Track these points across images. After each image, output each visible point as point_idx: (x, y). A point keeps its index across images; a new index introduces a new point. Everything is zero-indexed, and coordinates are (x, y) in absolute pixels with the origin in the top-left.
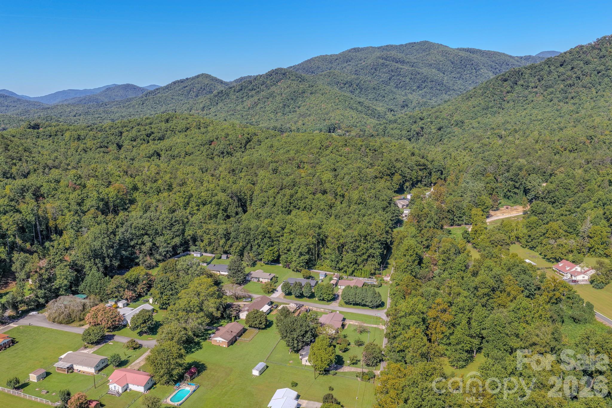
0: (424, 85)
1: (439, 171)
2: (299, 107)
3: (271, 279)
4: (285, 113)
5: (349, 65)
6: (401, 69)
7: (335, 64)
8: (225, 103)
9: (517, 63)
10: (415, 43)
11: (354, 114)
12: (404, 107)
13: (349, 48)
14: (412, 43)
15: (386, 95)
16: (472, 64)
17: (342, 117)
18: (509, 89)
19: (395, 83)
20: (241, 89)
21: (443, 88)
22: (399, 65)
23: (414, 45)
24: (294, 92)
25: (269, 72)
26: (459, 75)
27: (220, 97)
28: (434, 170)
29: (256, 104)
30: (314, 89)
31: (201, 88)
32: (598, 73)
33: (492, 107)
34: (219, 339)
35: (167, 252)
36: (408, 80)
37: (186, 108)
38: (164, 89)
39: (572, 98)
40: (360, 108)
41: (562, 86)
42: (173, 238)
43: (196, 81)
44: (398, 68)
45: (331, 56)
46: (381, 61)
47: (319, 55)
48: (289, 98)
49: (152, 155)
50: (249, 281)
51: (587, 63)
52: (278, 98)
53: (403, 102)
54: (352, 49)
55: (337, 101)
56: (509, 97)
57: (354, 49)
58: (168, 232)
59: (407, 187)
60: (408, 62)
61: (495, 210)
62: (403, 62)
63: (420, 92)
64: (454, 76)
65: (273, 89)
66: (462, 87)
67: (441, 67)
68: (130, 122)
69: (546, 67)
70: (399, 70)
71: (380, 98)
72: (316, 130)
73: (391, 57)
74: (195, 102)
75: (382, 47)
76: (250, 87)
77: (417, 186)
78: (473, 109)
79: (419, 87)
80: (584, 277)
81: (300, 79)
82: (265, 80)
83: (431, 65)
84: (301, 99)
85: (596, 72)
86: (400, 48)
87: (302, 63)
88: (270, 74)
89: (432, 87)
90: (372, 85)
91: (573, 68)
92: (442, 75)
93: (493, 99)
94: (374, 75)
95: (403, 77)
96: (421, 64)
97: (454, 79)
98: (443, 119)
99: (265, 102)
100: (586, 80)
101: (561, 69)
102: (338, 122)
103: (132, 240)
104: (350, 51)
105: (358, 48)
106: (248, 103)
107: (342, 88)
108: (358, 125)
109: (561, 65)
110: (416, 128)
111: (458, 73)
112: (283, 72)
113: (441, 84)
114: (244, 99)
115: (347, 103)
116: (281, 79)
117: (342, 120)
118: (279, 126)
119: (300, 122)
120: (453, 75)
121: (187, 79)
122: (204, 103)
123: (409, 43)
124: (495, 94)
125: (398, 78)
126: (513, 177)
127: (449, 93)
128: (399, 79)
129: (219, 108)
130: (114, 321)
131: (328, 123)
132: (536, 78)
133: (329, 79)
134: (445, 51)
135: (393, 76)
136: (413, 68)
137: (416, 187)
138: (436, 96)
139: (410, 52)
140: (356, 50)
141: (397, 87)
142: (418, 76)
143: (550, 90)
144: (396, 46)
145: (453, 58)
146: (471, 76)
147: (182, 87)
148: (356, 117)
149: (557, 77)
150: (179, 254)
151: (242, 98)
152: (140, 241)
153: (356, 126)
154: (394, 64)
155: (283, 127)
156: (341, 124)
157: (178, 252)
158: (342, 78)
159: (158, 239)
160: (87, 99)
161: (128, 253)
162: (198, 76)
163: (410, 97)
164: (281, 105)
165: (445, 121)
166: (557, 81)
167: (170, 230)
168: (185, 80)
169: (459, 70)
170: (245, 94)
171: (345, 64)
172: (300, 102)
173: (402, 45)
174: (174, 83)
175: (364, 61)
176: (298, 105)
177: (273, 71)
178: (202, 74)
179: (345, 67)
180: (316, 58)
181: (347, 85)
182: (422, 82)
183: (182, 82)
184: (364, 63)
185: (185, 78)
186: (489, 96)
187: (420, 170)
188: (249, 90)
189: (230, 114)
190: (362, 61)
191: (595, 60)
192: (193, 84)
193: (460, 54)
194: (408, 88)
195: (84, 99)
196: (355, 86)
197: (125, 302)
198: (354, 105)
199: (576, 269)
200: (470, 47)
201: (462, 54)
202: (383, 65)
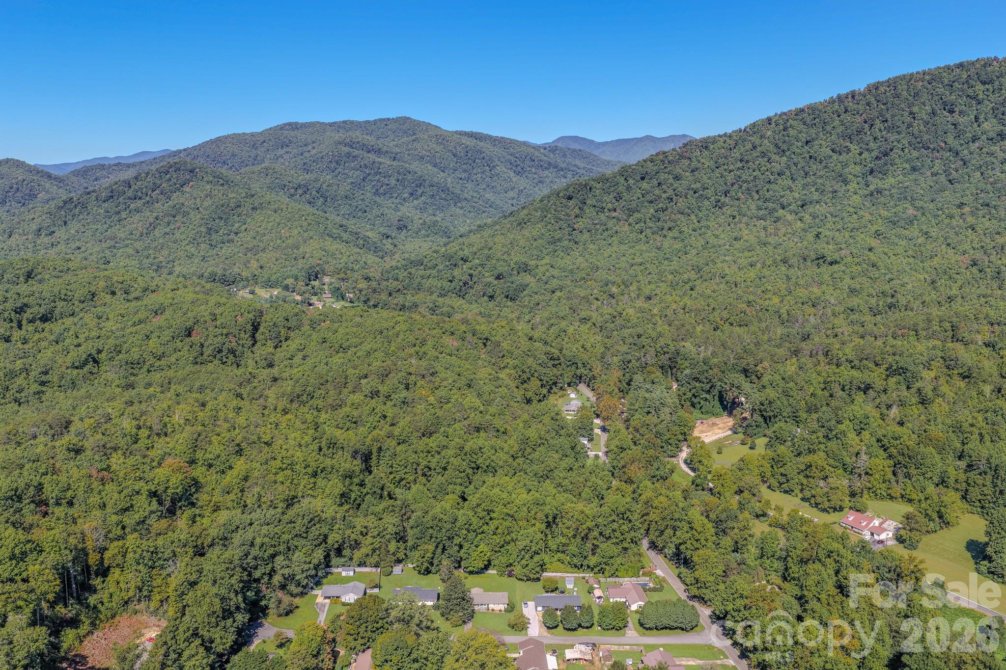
0: (420, 191)
2: (237, 233)
3: (508, 604)
5: (287, 152)
6: (380, 163)
7: (262, 149)
9: (545, 158)
10: (388, 119)
13: (281, 122)
14: (384, 120)
15: (368, 209)
16: (483, 158)
17: (324, 253)
18: (577, 211)
19: (374, 186)
20: (112, 196)
21: (449, 198)
22: (372, 157)
23: (388, 122)
24: (222, 206)
26: (466, 175)
27: (70, 210)
29: (153, 226)
31: (11, 188)
32: (695, 193)
36: (393, 182)
39: (670, 229)
40: (345, 236)
41: (652, 211)
44: (374, 162)
45: (252, 134)
46: (344, 149)
47: (230, 133)
48: (214, 216)
49: (86, 363)
50: (473, 612)
51: (677, 178)
52: (195, 217)
53: (399, 221)
54: (285, 125)
55: (305, 223)
56: (580, 224)
57: (290, 124)
60: (387, 152)
62: (379, 152)
63: (415, 202)
64: (460, 176)
65: (177, 198)
66: (475, 195)
67: (437, 160)
69: (622, 180)
70: (377, 165)
71: (360, 214)
73: (358, 142)
75: (335, 123)
79: (412, 194)
80: (887, 534)
81: (221, 181)
82: (159, 182)
83: (422, 158)
84: (236, 218)
85: (691, 192)
86: (366, 127)
89: (433, 196)
90: (342, 192)
91: (659, 184)
92: (442, 174)
95: (385, 177)
96: (407, 157)
97: (460, 181)
98: (498, 260)
99: (169, 224)
100: (682, 203)
101: (645, 185)
102: (319, 262)
103: (256, 568)
104: (282, 128)
105: (296, 124)
106: (136, 223)
107: (292, 195)
108: (356, 267)
109: (643, 179)
110: (461, 275)
111: (465, 171)
113: (445, 190)
114: (124, 215)
115: (321, 227)
116: (190, 181)
117: (325, 259)
118: (220, 272)
119: (254, 264)
120: (458, 174)
122: (38, 220)
123: (380, 120)
125: (377, 177)
127: (459, 205)
128: (378, 181)
131: (303, 264)
132: (611, 196)
133: (268, 180)
134: (441, 137)
135: (369, 174)
138: (441, 209)
139: (382, 133)
140: (294, 126)
141: (376, 193)
142: (409, 177)
143: (637, 215)
144: (359, 123)
146: (484, 176)
149: (641, 196)
151: (118, 213)
153: (353, 270)
154: (366, 155)
155: (227, 274)
156: (326, 266)
158: (288, 178)
161: (253, 593)
164: (203, 229)
165: (502, 263)
166: (642, 202)
169: (464, 167)
170: (122, 207)
171: (281, 151)
172: (237, 225)
173: (368, 122)
175: (314, 148)
176: (234, 229)
179: (281, 156)
181: (300, 191)
182: (417, 186)
184: (314, 151)
188: (130, 198)
190: (310, 147)
191: (687, 174)
193: (463, 141)
196: (314, 192)
198: (334, 231)
199: (874, 523)
201: (465, 140)
202: (348, 155)
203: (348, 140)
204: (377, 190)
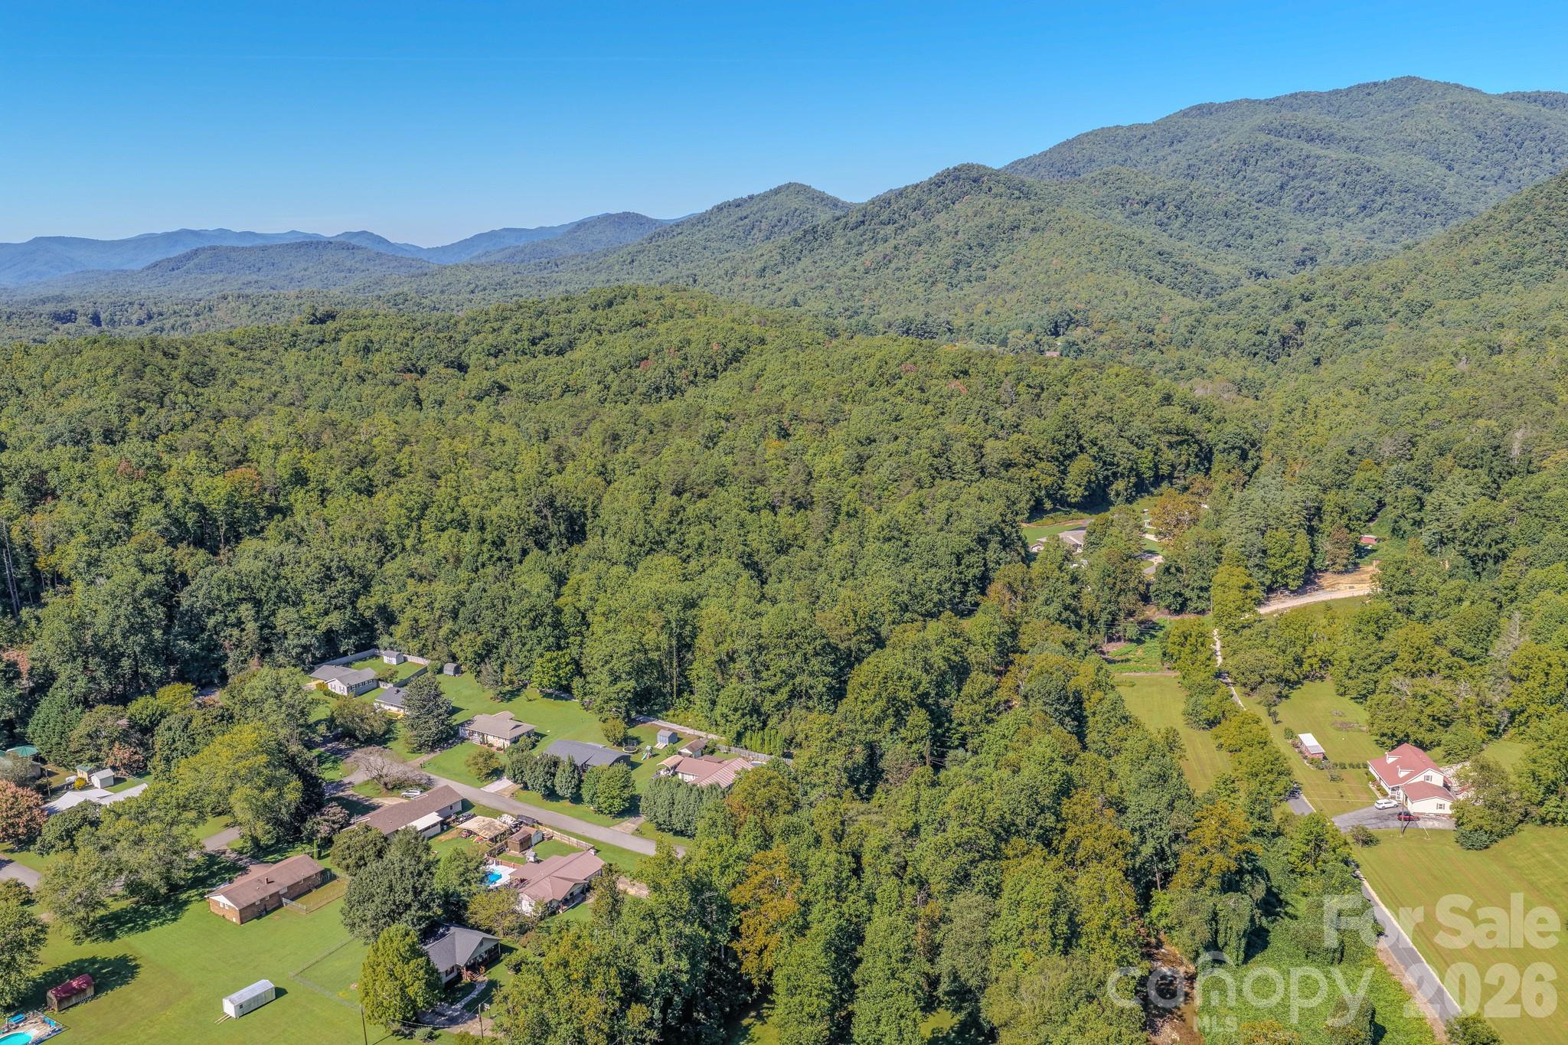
0: (1380, 201)
1: (1234, 448)
2: (996, 267)
3: (515, 741)
4: (954, 282)
5: (1175, 151)
6: (1318, 158)
7: (1139, 149)
8: (817, 258)
10: (1375, 84)
11: (1131, 284)
12: (1304, 263)
14: (1367, 86)
16: (1543, 139)
17: (1099, 293)
19: (1297, 197)
20: (863, 222)
21: (1436, 210)
22: (1316, 149)
23: (1373, 90)
24: (990, 227)
25: (938, 175)
26: (1496, 171)
27: (809, 242)
28: (1221, 446)
29: (887, 260)
30: (1045, 217)
33: (1532, 262)
34: (221, 899)
35: (306, 648)
36: (1333, 187)
37: (722, 272)
38: (693, 225)
40: (1158, 269)
42: (326, 613)
43: (771, 204)
44: (1308, 157)
45: (1130, 128)
46: (1263, 138)
47: (1097, 127)
48: (973, 243)
50: (463, 740)
52: (946, 245)
53: (1304, 250)
54: (1192, 109)
55: (1097, 250)
57: (1199, 107)
58: (317, 596)
59: (1118, 495)
60: (1344, 139)
61: (1340, 573)
62: (1328, 140)
63: (1367, 220)
64: (1482, 173)
65: (940, 219)
67: (1441, 148)
68: (520, 307)
70: (1311, 161)
71: (1240, 240)
72: (1017, 327)
73: (1294, 126)
74: (746, 256)
75: (1278, 99)
76: (884, 217)
77: (1155, 492)
78: (1472, 270)
79: (1365, 207)
80: (1441, 806)
81: (1018, 193)
82: (925, 198)
83: (1411, 145)
84: (1004, 245)
86: (1330, 100)
87: (1050, 151)
88: (938, 182)
89: (1403, 208)
90: (1220, 205)
92: (1441, 170)
93: (1542, 238)
94: (1240, 176)
95: (1320, 181)
96: (1381, 144)
97: (1480, 183)
98: (1369, 297)
99: (910, 254)
102: (1082, 306)
103: (211, 612)
104: (1185, 114)
105: (1212, 105)
106: (870, 257)
107: (1135, 214)
108: (1135, 314)
110: (1284, 324)
111: (1497, 164)
112: (974, 174)
113: (1433, 197)
114: (865, 248)
115: (1124, 255)
116: (966, 193)
117: (1096, 302)
118: (921, 317)
120: (1479, 171)
121: (751, 198)
122: (765, 257)
123: (1359, 86)
124: (1549, 223)
125: (1307, 182)
126: (1416, 475)
128: (1308, 187)
129: (799, 271)
130: (12, 825)
131: (1054, 309)
133: (1104, 191)
134: (1462, 104)
135: (1293, 178)
136: (1355, 155)
137: (1152, 494)
138: (1412, 231)
139: (1357, 109)
140: (1204, 110)
141: (1298, 208)
142: (1366, 178)
144: (1319, 95)
145: (1484, 122)
146: (1534, 172)
147: (734, 218)
148: (1136, 293)
150: (345, 654)
151: (861, 244)
152: (232, 618)
153: (1129, 319)
154: (1301, 144)
155: (930, 321)
156: (1090, 313)
157: (342, 650)
158: (1139, 188)
159: (281, 613)
160: (527, 251)
161: (198, 645)
162: (777, 191)
163: (1331, 235)
164: (949, 262)
165: (1373, 303)
167: (321, 591)
168: (745, 201)
169: (1497, 156)
170: (869, 235)
171: (1167, 150)
172: (999, 255)
173: (1336, 92)
174: (719, 208)
175: (1218, 140)
176: (993, 261)
177: (947, 173)
178: (789, 186)
179: (1163, 158)
180: (1087, 135)
181: (1152, 207)
182: (1376, 192)
183: (738, 206)
184: (1215, 146)
185: (745, 196)
186: (1531, 229)
187: (1171, 446)
188: (882, 223)
189: (813, 285)
190: (1213, 140)
192: (761, 210)
193: (1506, 110)
194: (1331, 211)
195: (522, 251)
196: (1171, 208)
197: (108, 773)
198: (1144, 261)
199: (1427, 778)
200: (1543, 90)
201: (1514, 109)
202: (1267, 148)
203: (1276, 124)
204: (1301, 203)
